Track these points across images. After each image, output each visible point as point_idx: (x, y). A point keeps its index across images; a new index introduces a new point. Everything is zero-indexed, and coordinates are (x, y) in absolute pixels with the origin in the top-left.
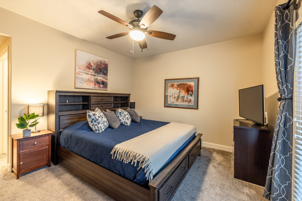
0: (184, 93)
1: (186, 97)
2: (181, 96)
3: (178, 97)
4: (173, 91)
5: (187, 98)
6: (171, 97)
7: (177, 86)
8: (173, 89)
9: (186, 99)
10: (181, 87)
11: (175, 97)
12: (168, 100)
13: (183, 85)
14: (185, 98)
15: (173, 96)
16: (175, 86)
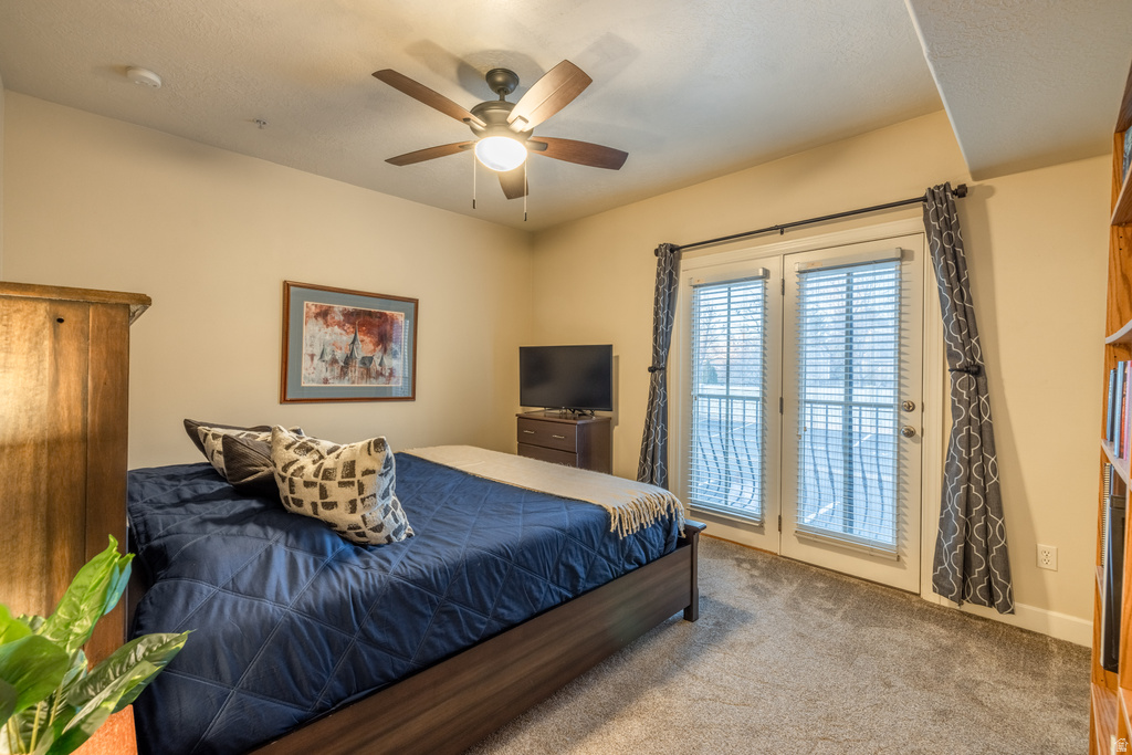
0: (371, 347)
1: (377, 361)
2: (360, 357)
3: (349, 360)
4: (328, 337)
5: (380, 365)
6: (316, 359)
7: (342, 318)
8: (328, 326)
9: (379, 368)
10: (361, 325)
11: (334, 361)
12: (304, 372)
13: (368, 318)
14: (375, 365)
15: (328, 357)
16: (337, 318)
